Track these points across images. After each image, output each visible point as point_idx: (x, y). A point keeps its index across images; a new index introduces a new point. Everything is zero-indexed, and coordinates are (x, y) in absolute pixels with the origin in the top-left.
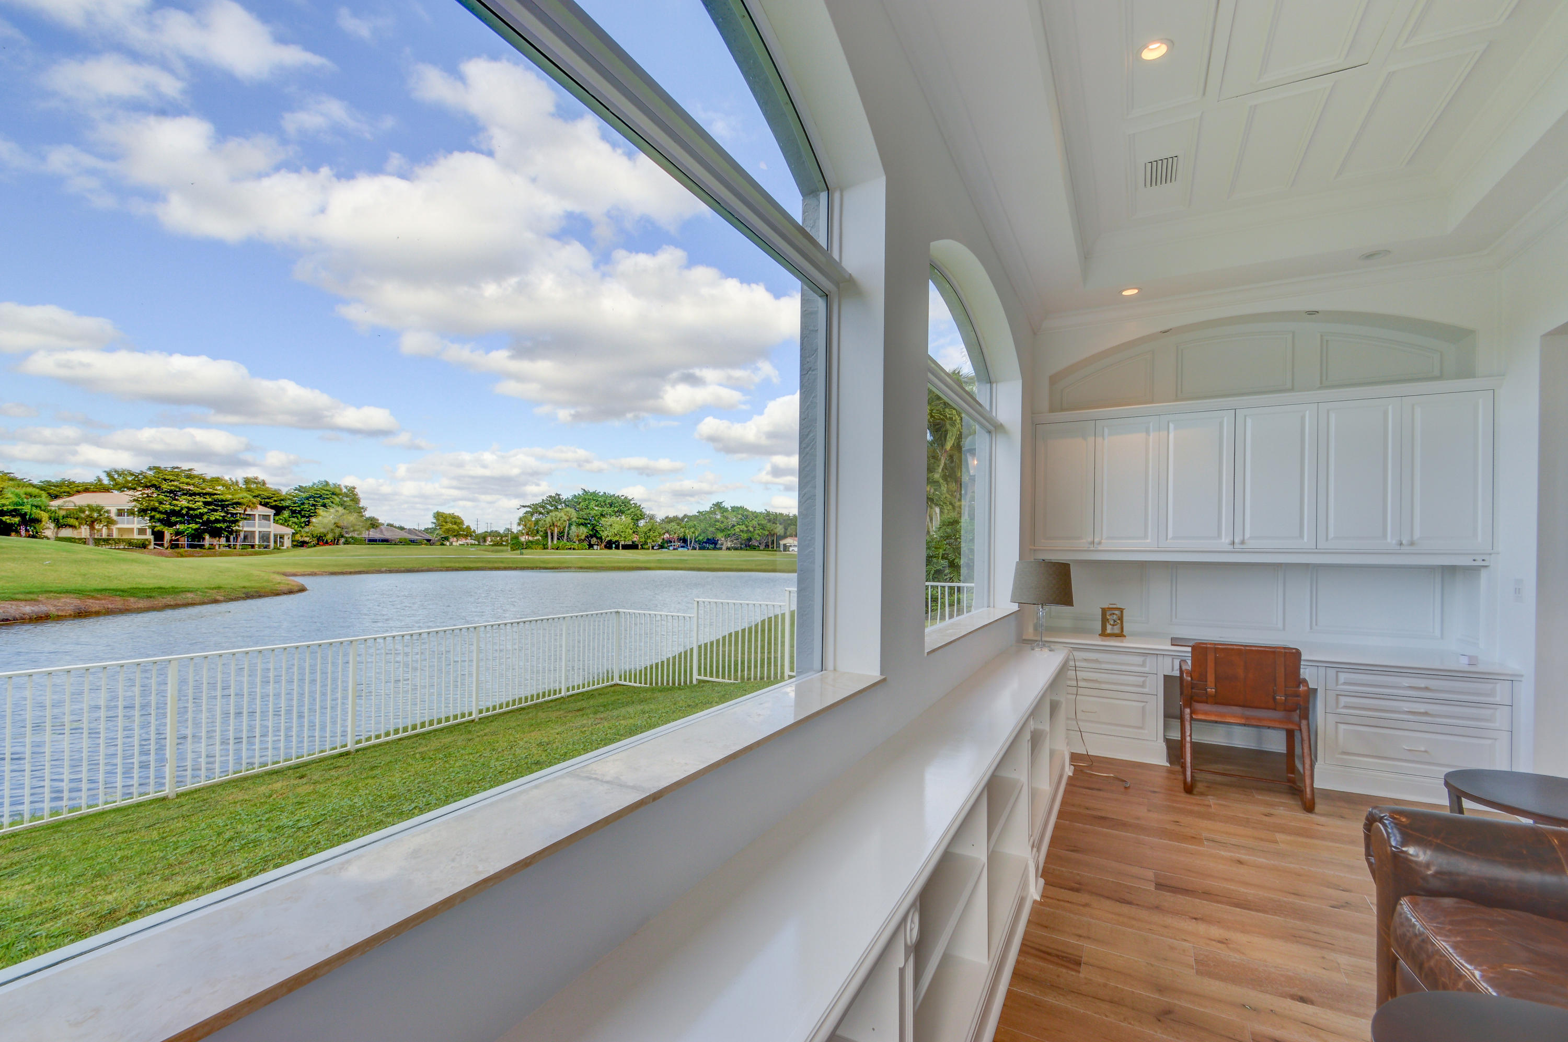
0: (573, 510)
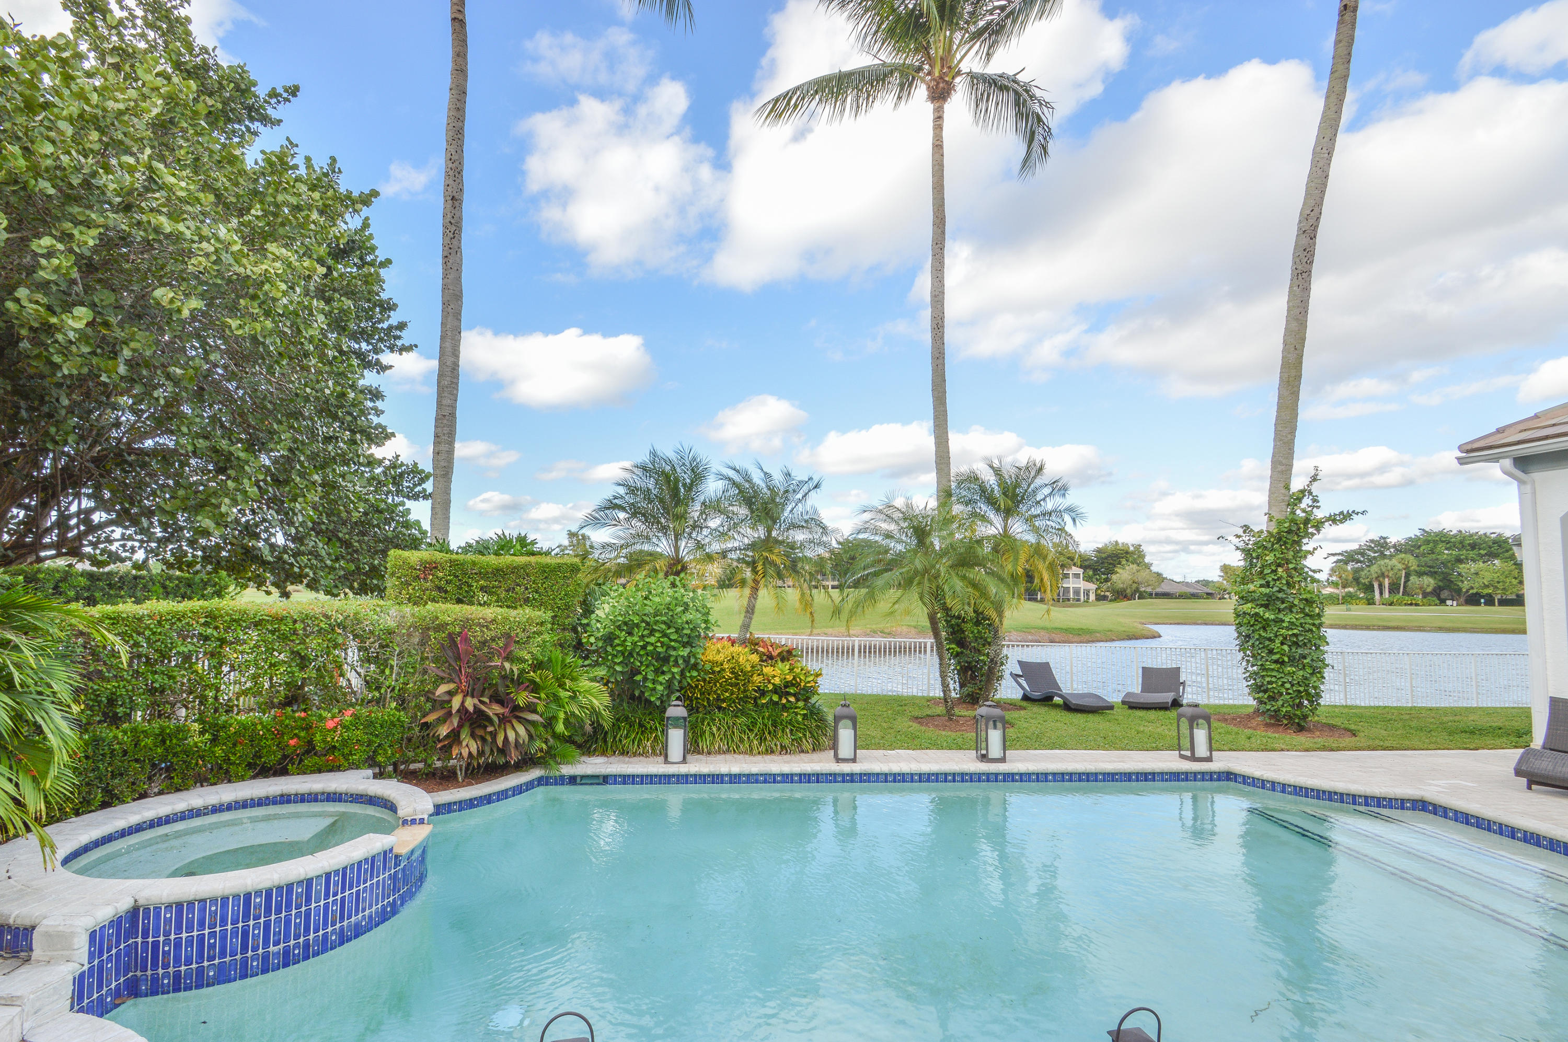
0: (1412, 558)
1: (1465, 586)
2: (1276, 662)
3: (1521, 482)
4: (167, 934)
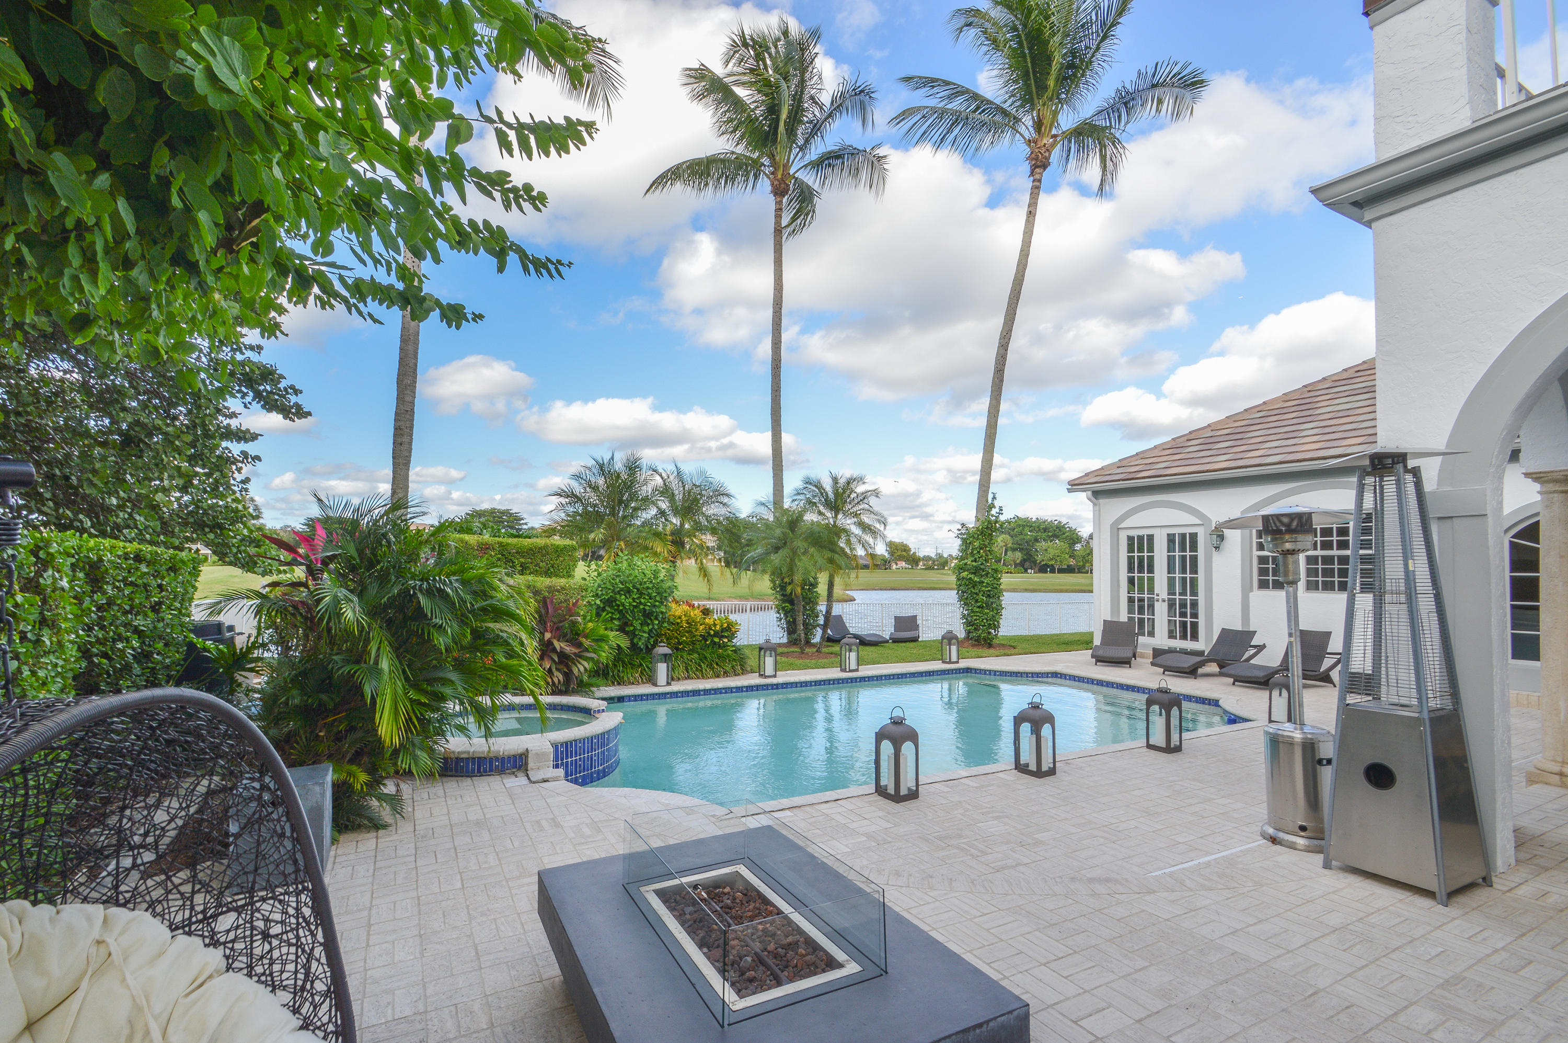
0: (1009, 538)
2: (979, 607)
3: (1094, 504)
4: (562, 759)
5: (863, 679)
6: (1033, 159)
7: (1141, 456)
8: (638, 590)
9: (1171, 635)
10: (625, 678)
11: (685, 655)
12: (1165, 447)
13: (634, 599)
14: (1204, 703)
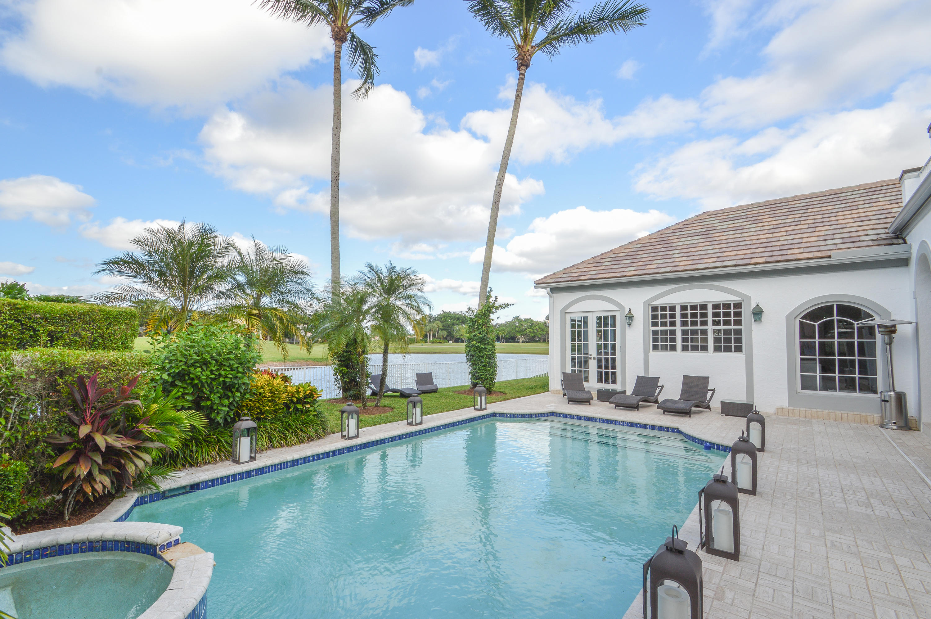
0: (439, 323)
1: (455, 335)
2: (484, 366)
3: (551, 297)
5: (427, 431)
6: (520, 59)
7: (577, 267)
8: (217, 361)
9: (600, 380)
10: (200, 459)
11: (268, 425)
12: (589, 262)
13: (212, 371)
14: (664, 430)
